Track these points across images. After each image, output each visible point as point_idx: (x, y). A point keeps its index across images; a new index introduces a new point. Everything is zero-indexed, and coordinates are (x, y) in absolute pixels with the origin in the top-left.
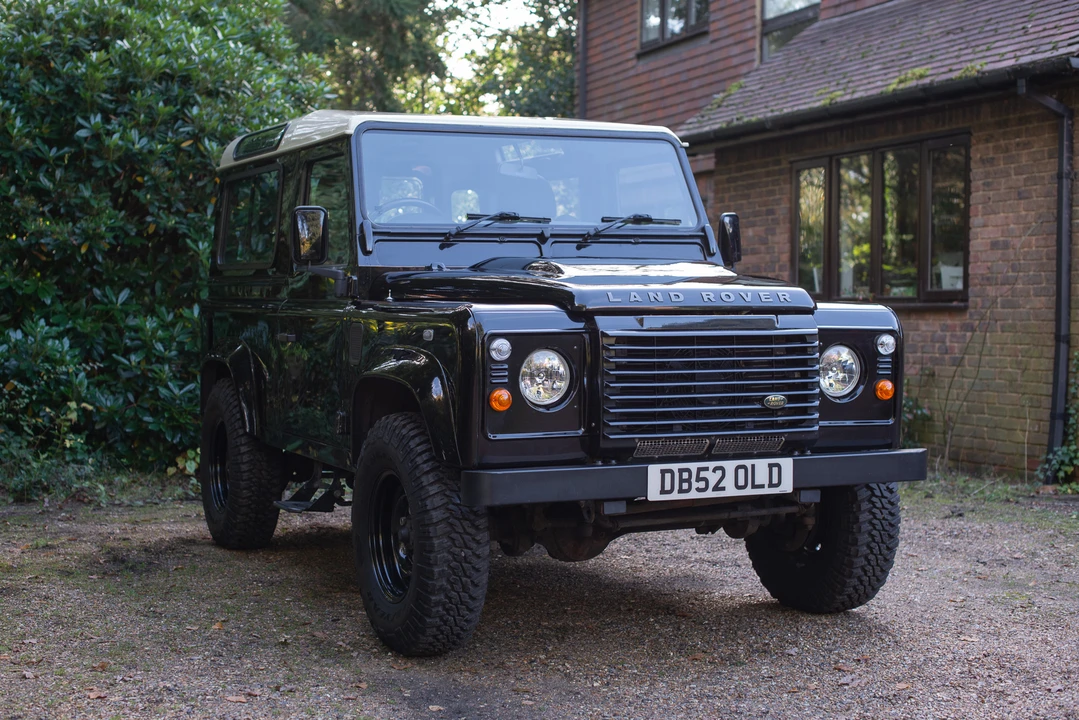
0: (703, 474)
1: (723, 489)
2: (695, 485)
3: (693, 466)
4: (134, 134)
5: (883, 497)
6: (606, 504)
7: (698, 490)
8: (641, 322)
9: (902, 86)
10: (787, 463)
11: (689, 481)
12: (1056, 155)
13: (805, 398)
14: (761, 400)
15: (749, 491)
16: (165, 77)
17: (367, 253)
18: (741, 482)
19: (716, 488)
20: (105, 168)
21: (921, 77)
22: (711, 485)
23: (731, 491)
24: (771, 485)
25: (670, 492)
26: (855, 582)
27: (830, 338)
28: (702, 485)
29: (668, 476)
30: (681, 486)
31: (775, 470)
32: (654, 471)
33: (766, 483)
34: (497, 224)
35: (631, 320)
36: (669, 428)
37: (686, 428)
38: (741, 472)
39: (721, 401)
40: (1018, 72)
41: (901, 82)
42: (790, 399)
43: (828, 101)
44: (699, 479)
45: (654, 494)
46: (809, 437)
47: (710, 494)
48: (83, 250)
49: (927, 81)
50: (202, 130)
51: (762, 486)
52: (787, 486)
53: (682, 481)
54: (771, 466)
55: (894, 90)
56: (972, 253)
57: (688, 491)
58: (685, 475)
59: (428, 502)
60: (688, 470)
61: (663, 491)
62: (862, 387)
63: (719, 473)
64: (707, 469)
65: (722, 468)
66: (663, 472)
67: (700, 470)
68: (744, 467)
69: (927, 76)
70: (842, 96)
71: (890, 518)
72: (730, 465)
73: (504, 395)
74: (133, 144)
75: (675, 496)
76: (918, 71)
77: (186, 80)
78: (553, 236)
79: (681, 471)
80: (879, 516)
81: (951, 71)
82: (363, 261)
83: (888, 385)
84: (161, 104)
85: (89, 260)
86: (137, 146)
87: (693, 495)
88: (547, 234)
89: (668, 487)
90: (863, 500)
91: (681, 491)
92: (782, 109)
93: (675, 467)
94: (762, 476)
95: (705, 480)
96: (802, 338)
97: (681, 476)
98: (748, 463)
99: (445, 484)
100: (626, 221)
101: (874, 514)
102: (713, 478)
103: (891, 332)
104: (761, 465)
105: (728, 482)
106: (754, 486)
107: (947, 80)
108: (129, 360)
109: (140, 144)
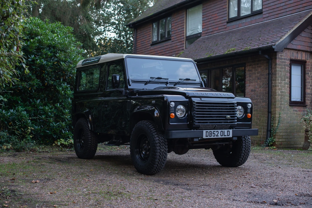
0: (214, 133)
1: (218, 136)
2: (213, 135)
3: (212, 131)
4: (43, 60)
5: (248, 140)
6: (194, 139)
7: (213, 136)
8: (201, 99)
9: (229, 52)
10: (231, 131)
11: (211, 134)
12: (268, 69)
13: (234, 117)
14: (225, 117)
15: (223, 137)
16: (49, 46)
17: (130, 85)
18: (222, 135)
19: (217, 136)
20: (36, 69)
21: (234, 50)
22: (216, 136)
23: (220, 137)
24: (228, 135)
25: (208, 136)
26: (241, 159)
27: (239, 104)
28: (214, 135)
29: (207, 133)
30: (210, 135)
31: (228, 132)
32: (204, 131)
33: (227, 135)
34: (157, 80)
35: (199, 99)
36: (207, 123)
37: (210, 122)
38: (222, 132)
39: (217, 117)
40: (259, 49)
41: (228, 51)
42: (231, 117)
43: (209, 56)
44: (213, 134)
45: (204, 137)
46: (235, 125)
47: (216, 137)
48: (30, 89)
49: (236, 51)
50: (60, 59)
51: (226, 136)
52: (231, 136)
53: (210, 134)
54: (228, 131)
55: (227, 53)
56: (246, 93)
57: (211, 136)
58: (211, 133)
59: (155, 139)
60: (211, 132)
61: (206, 136)
62: (244, 115)
63: (217, 132)
64: (215, 131)
65: (218, 131)
67: (214, 132)
68: (222, 131)
69: (235, 50)
70: (213, 55)
71: (249, 145)
72: (219, 131)
73: (173, 114)
74: (43, 63)
75: (209, 137)
76: (233, 49)
77: (54, 47)
78: (170, 83)
79: (210, 132)
80: (247, 144)
81: (241, 49)
82: (129, 87)
83: (250, 115)
84: (49, 53)
85: (31, 91)
86: (44, 63)
87: (212, 137)
88: (168, 82)
89: (207, 135)
90: (243, 141)
91: (210, 136)
92: (197, 58)
93: (209, 131)
94: (226, 134)
95: (215, 134)
96: (233, 104)
97: (210, 133)
98: (223, 130)
99: (158, 135)
100: (184, 80)
101: (246, 144)
102: (216, 133)
103: (250, 103)
104: (226, 131)
105: (219, 135)
106: (224, 136)
107: (241, 51)
108: (42, 117)
109: (45, 63)
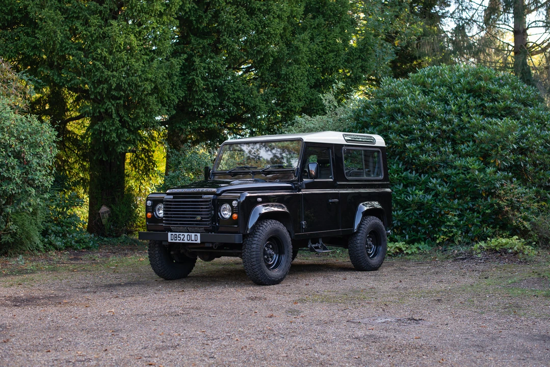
2: (178, 239)
3: (178, 234)
10: (199, 235)
11: (177, 237)
13: (206, 218)
15: (190, 242)
18: (189, 239)
19: (183, 240)
23: (186, 241)
24: (195, 240)
28: (179, 239)
30: (175, 239)
32: (169, 234)
36: (177, 224)
37: (181, 224)
38: (189, 236)
42: (203, 218)
44: (179, 237)
45: (169, 240)
46: (210, 228)
47: (181, 241)
51: (193, 241)
52: (199, 241)
53: (175, 237)
54: (195, 235)
61: (171, 240)
65: (184, 235)
66: (171, 235)
67: (179, 235)
72: (186, 234)
73: (150, 214)
75: (174, 241)
79: (175, 235)
83: (235, 215)
87: (177, 241)
89: (172, 238)
93: (174, 233)
94: (193, 238)
98: (190, 234)
102: (182, 237)
103: (236, 200)
104: (193, 235)
105: (185, 239)
106: (191, 240)
